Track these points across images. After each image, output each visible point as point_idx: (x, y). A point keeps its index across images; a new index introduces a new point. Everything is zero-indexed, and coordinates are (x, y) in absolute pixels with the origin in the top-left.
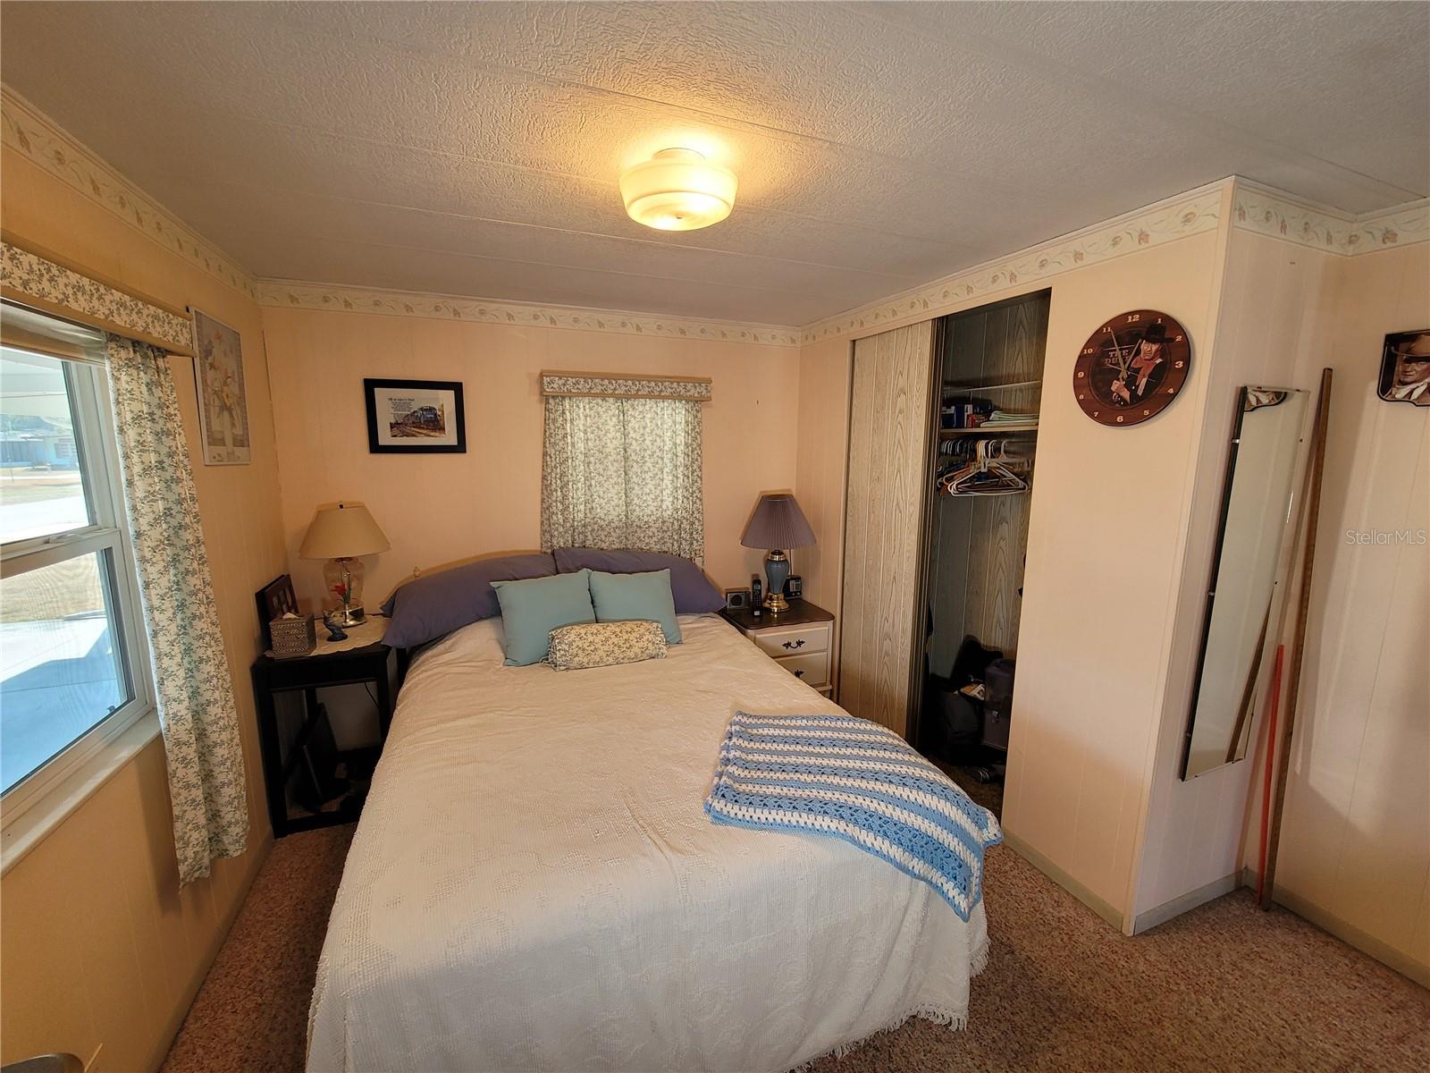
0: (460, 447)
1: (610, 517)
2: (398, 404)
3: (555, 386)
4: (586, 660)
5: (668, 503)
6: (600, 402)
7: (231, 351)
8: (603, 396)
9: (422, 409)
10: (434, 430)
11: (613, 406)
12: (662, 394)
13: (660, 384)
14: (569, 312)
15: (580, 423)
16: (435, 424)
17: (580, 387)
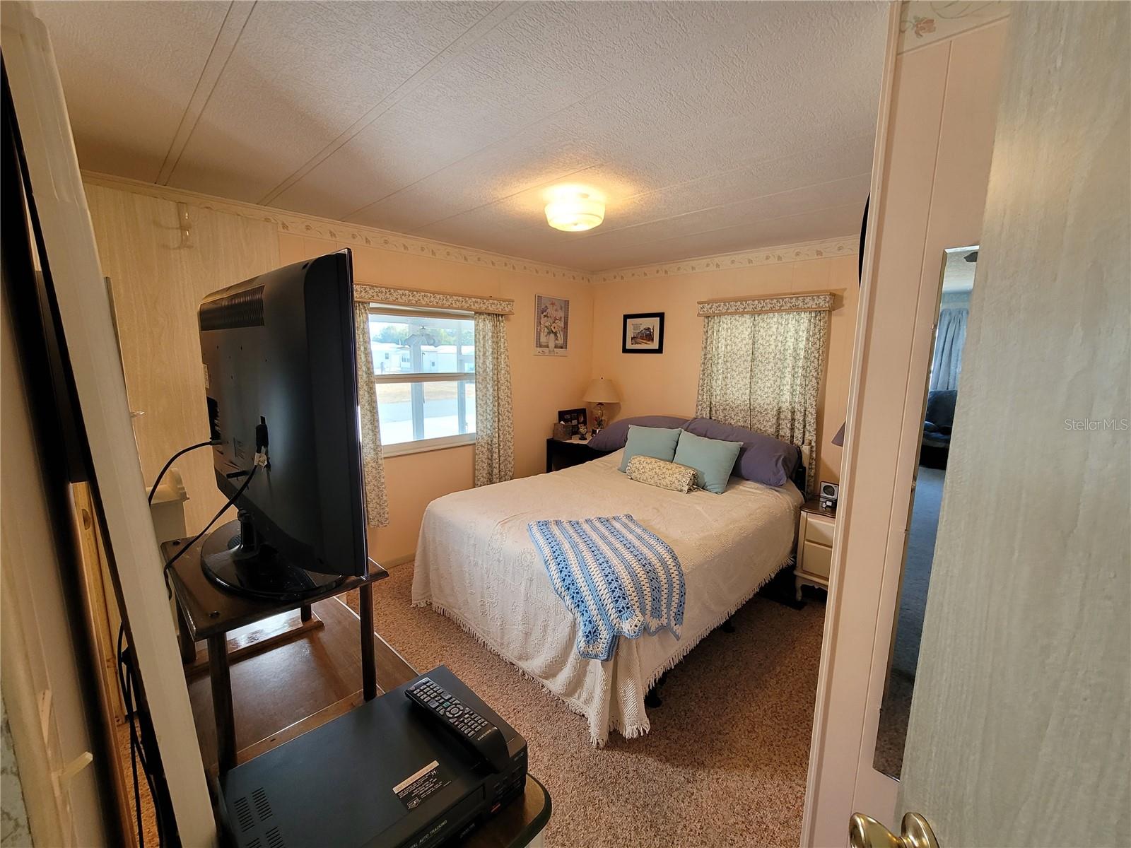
0: (660, 351)
1: (739, 402)
2: (636, 327)
3: (705, 310)
4: (638, 476)
5: (786, 397)
6: (737, 318)
7: (561, 309)
8: (742, 313)
9: (645, 329)
10: (649, 341)
11: (748, 320)
12: (783, 308)
13: (781, 300)
14: (729, 257)
15: (723, 333)
16: (649, 337)
17: (721, 308)
